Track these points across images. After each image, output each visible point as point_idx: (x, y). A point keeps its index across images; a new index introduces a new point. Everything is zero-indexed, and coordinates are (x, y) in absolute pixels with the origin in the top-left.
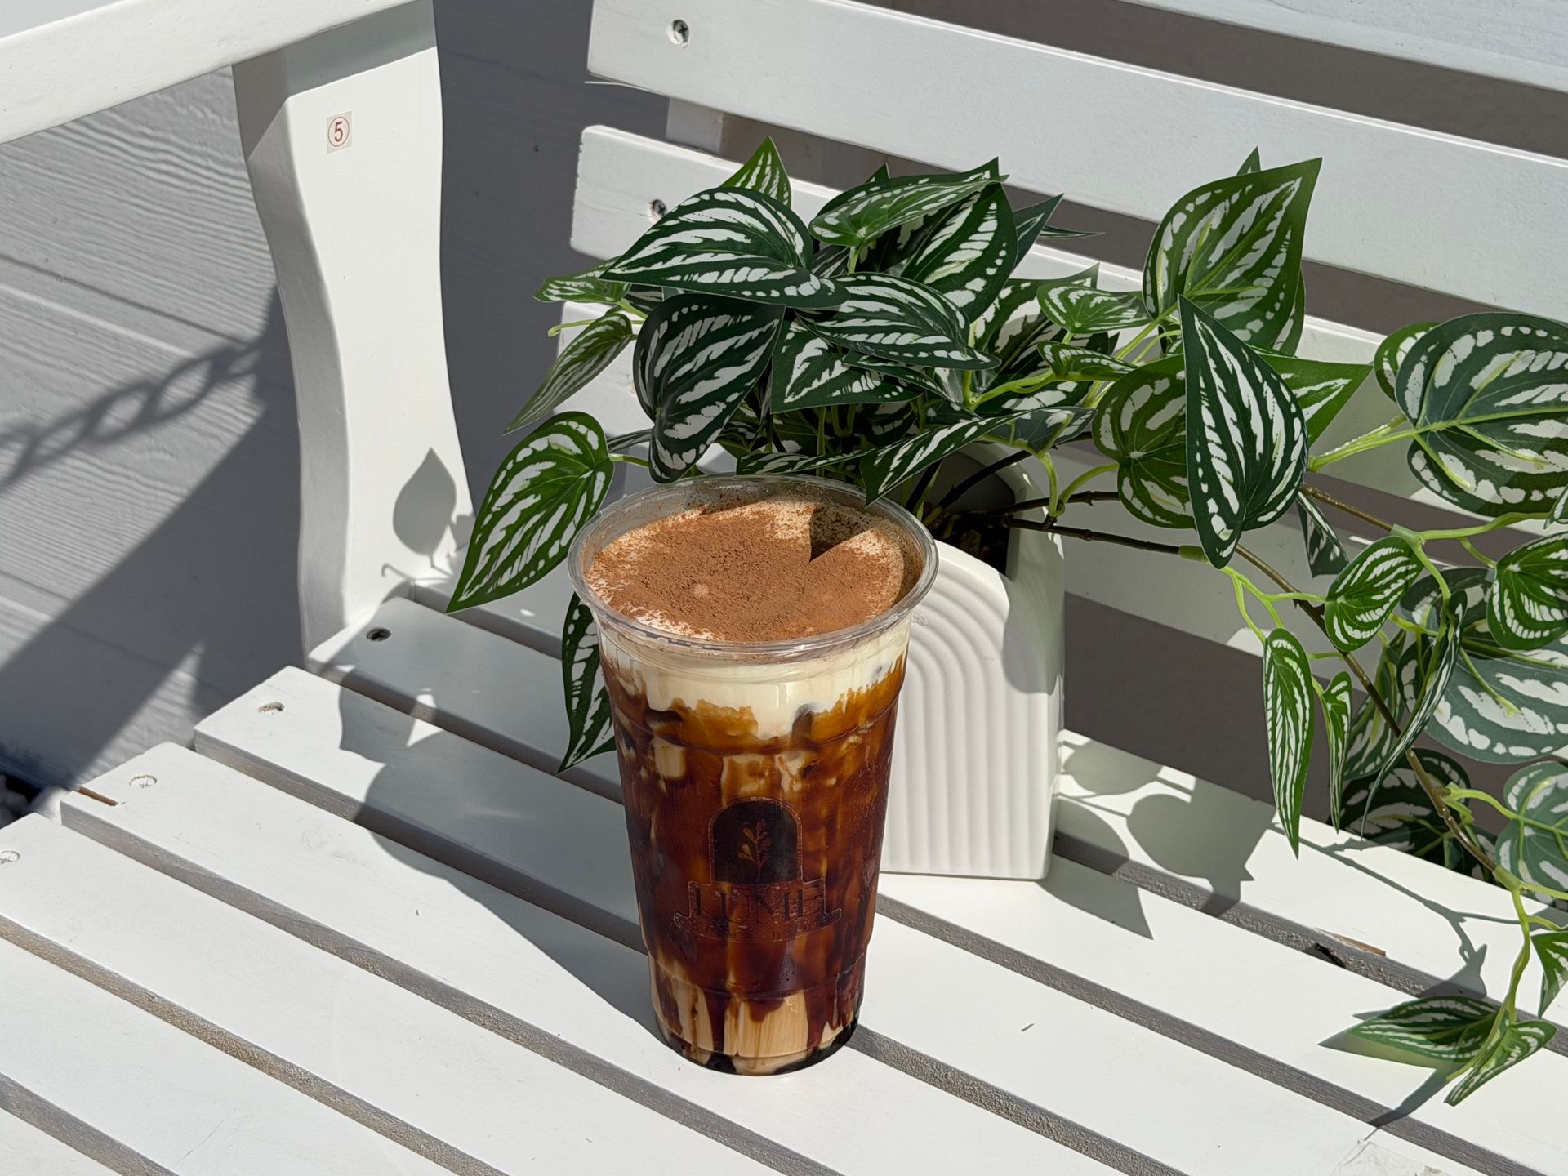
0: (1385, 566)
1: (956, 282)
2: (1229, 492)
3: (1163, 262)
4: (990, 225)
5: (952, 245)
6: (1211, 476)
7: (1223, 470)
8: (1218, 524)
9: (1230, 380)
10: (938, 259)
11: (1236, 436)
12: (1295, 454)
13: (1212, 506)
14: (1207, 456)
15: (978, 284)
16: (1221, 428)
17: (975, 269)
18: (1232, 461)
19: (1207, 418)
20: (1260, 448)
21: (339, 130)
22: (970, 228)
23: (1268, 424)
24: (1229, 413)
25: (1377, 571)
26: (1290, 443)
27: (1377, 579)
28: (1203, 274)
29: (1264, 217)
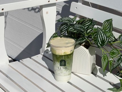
0: (116, 51)
1: (86, 26)
2: (100, 42)
3: (103, 26)
4: (90, 23)
5: (86, 24)
6: (99, 41)
7: (100, 40)
8: (99, 44)
9: (101, 33)
10: (85, 24)
11: (101, 38)
12: (107, 40)
13: (98, 43)
14: (98, 39)
15: (87, 26)
16: (100, 37)
17: (87, 25)
18: (101, 40)
19: (99, 36)
20: (103, 39)
21: (47, 13)
22: (89, 23)
23: (104, 38)
24: (101, 36)
25: (115, 52)
26: (106, 40)
27: (114, 52)
28: (105, 27)
29: (109, 23)
